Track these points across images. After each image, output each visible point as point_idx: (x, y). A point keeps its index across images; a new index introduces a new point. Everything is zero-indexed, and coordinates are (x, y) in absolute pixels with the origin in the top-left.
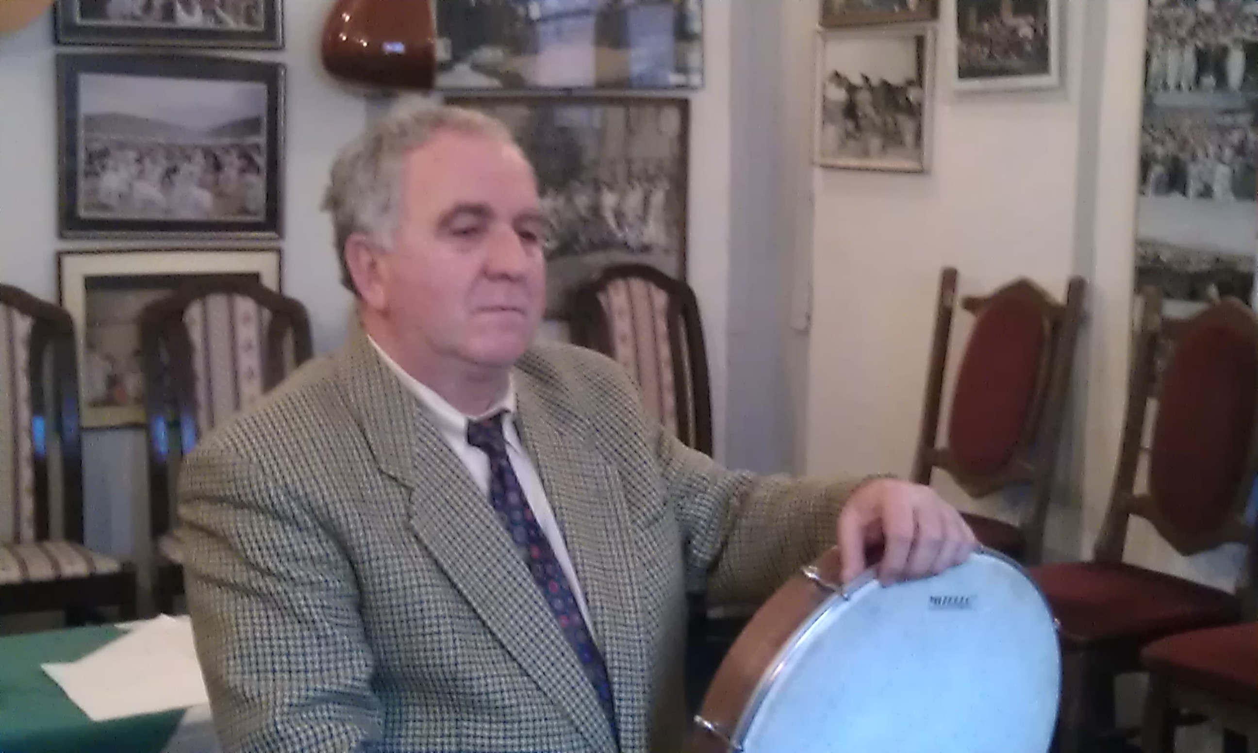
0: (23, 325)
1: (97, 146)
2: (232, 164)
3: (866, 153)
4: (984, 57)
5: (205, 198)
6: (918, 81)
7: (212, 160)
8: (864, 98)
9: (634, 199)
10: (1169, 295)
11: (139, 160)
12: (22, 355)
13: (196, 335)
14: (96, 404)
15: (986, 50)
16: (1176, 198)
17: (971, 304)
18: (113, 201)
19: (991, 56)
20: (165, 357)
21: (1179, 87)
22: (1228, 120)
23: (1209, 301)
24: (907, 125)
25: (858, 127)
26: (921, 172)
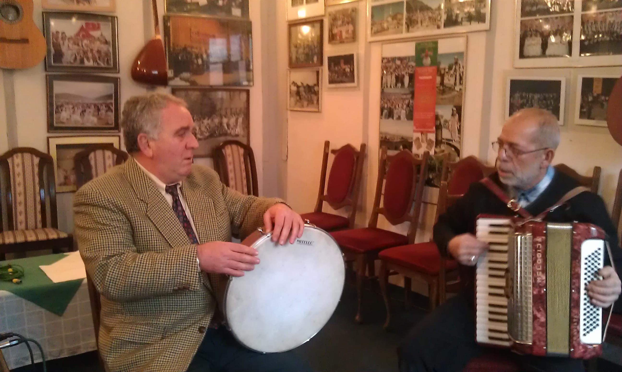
0: (36, 160)
1: (59, 104)
2: (103, 109)
3: (303, 106)
4: (336, 77)
5: (95, 120)
6: (317, 84)
7: (96, 108)
8: (302, 89)
9: (232, 121)
10: (389, 149)
11: (73, 108)
12: (36, 170)
13: (92, 163)
14: (60, 185)
15: (337, 75)
16: (391, 119)
17: (333, 152)
18: (65, 121)
19: (338, 77)
20: (82, 170)
21: (391, 87)
22: (404, 97)
23: (400, 150)
24: (315, 98)
25: (300, 98)
26: (319, 112)
